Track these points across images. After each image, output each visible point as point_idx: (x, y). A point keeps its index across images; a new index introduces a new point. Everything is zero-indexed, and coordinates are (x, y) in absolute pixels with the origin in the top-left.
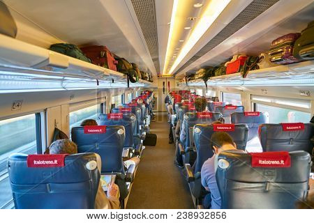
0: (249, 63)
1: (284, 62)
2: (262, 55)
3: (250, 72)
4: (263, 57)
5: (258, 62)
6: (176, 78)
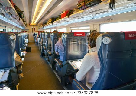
0: (70, 12)
1: (82, 8)
2: (75, 9)
3: (70, 15)
4: (75, 10)
5: (73, 12)
6: (38, 25)
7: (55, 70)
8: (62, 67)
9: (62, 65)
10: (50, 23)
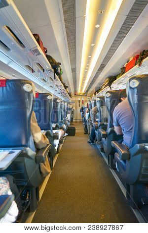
0: (143, 55)
3: (144, 60)
6: (88, 95)
7: (115, 169)
8: (129, 158)
9: (130, 155)
10: (106, 86)
